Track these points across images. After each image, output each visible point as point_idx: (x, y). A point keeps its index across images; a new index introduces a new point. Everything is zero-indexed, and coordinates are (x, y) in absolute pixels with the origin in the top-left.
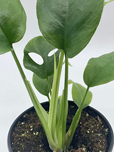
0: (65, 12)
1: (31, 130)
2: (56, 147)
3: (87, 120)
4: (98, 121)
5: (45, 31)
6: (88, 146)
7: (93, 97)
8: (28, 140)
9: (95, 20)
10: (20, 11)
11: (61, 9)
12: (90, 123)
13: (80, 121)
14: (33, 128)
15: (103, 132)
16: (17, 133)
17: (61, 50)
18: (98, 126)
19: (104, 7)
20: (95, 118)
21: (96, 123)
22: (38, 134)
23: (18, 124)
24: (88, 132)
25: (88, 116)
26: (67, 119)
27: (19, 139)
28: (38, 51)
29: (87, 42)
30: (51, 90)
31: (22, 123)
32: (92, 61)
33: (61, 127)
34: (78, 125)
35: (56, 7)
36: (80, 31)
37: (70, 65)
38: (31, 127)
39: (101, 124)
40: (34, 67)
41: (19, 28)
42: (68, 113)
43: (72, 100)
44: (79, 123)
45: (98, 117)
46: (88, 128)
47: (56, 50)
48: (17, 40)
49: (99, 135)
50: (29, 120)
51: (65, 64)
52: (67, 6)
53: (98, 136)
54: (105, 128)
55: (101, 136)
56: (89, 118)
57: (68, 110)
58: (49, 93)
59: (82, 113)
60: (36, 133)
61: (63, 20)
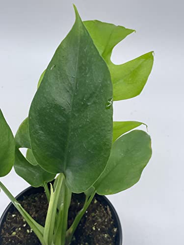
1: (25, 225)
3: (94, 210)
8: (21, 243)
12: (97, 215)
18: (106, 220)
21: (104, 216)
25: (97, 203)
27: (10, 240)
31: (13, 216)
39: (110, 218)
45: (108, 207)
46: (94, 222)
49: (106, 236)
54: (114, 225)
55: (108, 238)
56: (97, 206)
60: (30, 230)
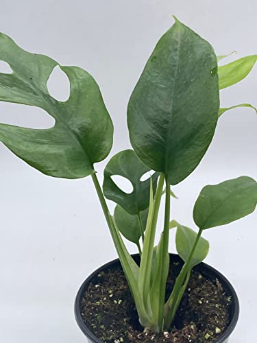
0: (166, 122)
1: (111, 296)
2: (150, 320)
3: (198, 285)
4: (217, 286)
5: (138, 146)
6: (198, 323)
7: (210, 249)
8: (107, 310)
9: (207, 136)
10: (105, 119)
11: (161, 117)
12: (203, 289)
13: (188, 287)
14: (113, 293)
15: (223, 302)
16: (89, 300)
17: (161, 173)
18: (216, 293)
19: (219, 119)
20: (212, 281)
21: (213, 290)
22: (121, 303)
23: (90, 287)
24: (201, 302)
25: (202, 278)
26: (167, 284)
27: (92, 308)
28: (125, 173)
29: (196, 164)
30: (145, 233)
31: (97, 286)
32: (207, 190)
33: (158, 290)
34: (185, 292)
35: (155, 113)
36: (188, 148)
37: (174, 196)
38: (110, 292)
39: (220, 290)
40: (119, 197)
41: (104, 143)
42: (169, 274)
43: (177, 253)
44: (187, 289)
45: (217, 279)
46: (200, 298)
47: (152, 172)
48: (100, 159)
49: (217, 306)
50: (107, 281)
51: (165, 194)
52: (169, 113)
53: (214, 307)
54: (227, 295)
55: (220, 307)
56: (203, 281)
57: (170, 268)
58: (141, 237)
59: (192, 273)
60: (118, 301)
61: (164, 132)
